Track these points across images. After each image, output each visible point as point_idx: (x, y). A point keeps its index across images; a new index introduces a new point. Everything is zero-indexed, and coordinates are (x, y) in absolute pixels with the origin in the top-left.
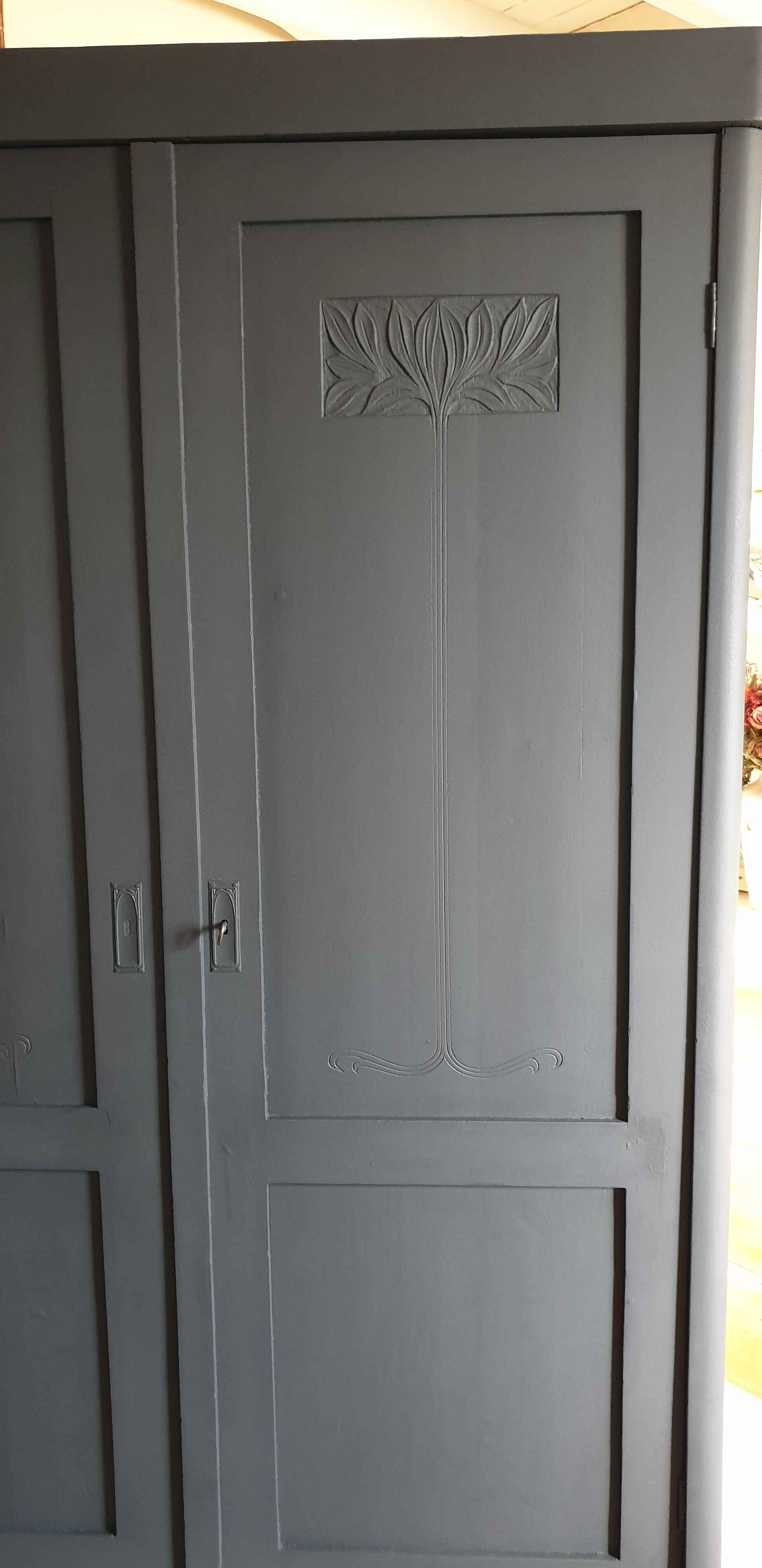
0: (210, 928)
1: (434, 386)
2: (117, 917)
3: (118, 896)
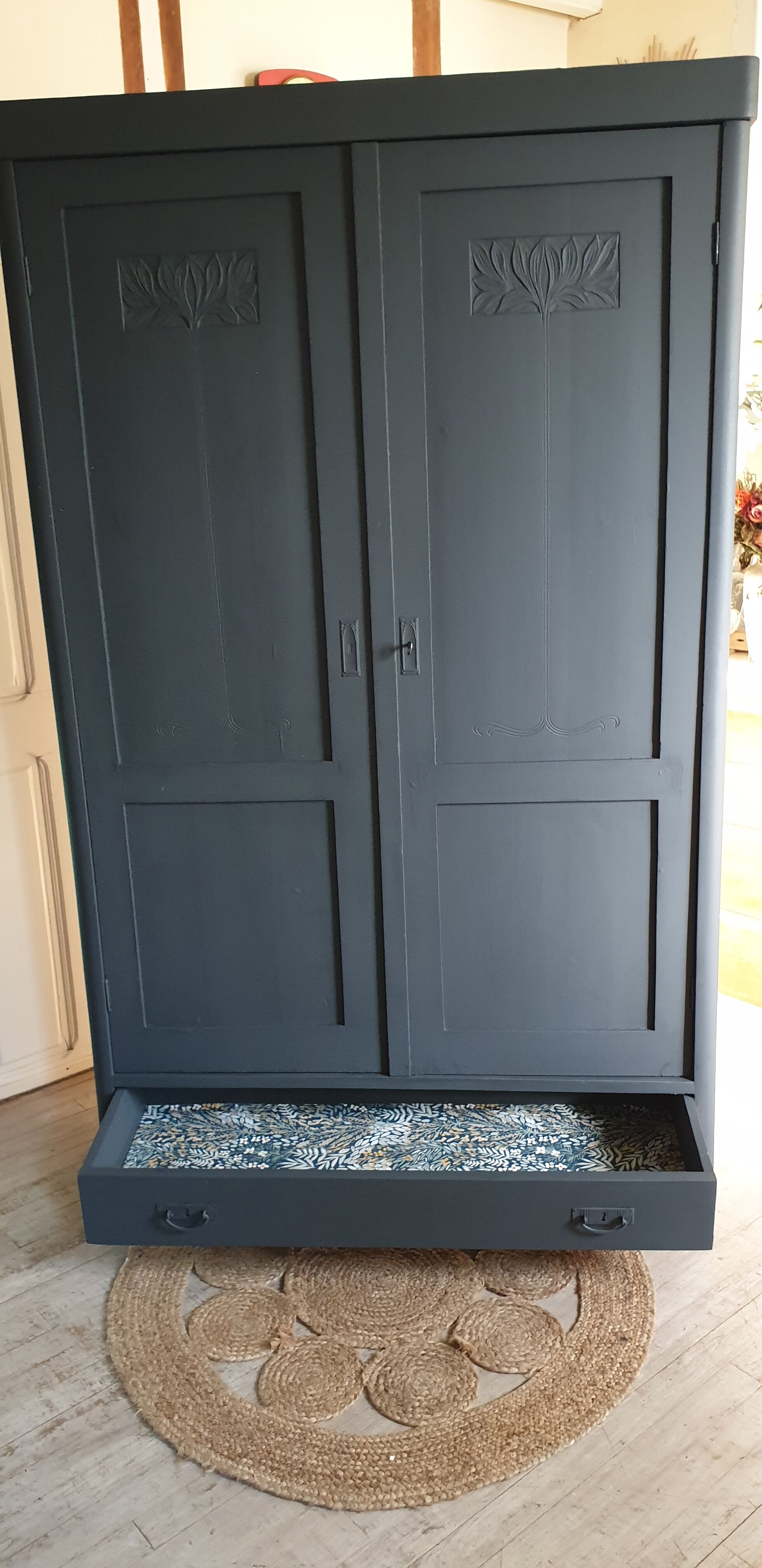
0: (401, 647)
1: (541, 293)
2: (343, 642)
3: (344, 628)
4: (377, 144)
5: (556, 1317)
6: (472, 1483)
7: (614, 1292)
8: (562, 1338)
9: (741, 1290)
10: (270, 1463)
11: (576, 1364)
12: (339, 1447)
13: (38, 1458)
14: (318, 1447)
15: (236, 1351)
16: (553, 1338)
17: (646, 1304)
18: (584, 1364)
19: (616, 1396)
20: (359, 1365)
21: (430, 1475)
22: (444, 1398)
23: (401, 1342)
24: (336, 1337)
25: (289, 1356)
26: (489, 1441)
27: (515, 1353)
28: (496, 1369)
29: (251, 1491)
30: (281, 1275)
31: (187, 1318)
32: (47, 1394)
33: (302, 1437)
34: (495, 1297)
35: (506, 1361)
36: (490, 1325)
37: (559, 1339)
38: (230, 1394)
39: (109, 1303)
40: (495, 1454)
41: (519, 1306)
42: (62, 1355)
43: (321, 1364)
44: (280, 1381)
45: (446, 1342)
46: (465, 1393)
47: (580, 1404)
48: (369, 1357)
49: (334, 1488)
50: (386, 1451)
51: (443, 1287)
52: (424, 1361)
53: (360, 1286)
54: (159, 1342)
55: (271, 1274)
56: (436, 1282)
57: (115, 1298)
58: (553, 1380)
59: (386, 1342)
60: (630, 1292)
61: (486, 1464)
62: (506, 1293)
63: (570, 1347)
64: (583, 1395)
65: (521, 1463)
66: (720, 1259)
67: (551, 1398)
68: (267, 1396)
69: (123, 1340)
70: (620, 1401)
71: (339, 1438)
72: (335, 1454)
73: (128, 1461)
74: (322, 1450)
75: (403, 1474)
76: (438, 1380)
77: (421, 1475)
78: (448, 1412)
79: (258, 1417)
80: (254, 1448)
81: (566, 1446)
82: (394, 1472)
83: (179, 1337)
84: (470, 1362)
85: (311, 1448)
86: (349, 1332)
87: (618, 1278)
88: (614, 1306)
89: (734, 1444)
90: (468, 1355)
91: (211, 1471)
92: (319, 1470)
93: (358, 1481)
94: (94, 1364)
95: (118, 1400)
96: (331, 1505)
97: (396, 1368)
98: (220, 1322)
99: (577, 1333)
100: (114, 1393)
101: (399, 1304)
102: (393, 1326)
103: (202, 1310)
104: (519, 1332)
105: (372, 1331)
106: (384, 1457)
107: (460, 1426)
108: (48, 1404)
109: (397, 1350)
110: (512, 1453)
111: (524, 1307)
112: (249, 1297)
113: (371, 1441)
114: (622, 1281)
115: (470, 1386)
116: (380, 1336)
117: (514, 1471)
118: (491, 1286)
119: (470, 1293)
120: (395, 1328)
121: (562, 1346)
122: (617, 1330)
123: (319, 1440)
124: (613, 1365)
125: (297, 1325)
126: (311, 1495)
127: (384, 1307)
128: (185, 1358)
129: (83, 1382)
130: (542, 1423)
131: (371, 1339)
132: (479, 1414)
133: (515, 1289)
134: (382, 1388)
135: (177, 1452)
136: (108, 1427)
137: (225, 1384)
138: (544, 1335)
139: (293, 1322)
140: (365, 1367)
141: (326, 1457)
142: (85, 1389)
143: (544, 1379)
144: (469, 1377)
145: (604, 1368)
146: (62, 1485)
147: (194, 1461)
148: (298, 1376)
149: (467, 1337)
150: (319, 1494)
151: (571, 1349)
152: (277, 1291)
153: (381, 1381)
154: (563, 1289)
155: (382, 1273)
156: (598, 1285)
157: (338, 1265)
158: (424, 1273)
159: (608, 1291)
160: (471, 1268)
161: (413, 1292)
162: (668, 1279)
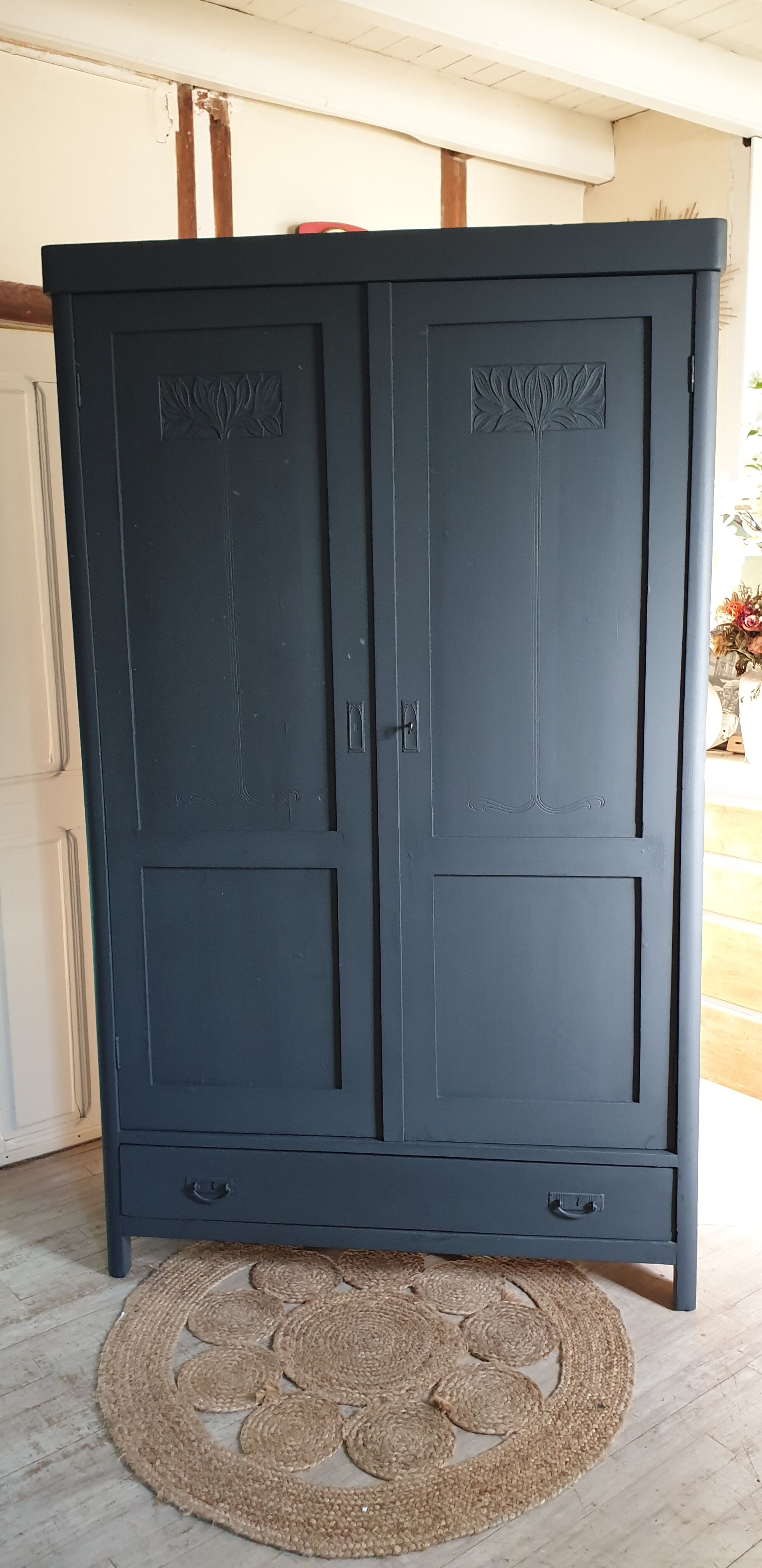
0: (402, 727)
1: (535, 414)
2: (350, 721)
3: (351, 709)
4: (391, 284)
5: (537, 1384)
6: (441, 1535)
7: (595, 1362)
8: (540, 1403)
9: (722, 1365)
10: (246, 1508)
11: (552, 1429)
12: (314, 1497)
13: (22, 1497)
14: (293, 1495)
15: (222, 1403)
16: (532, 1402)
17: (626, 1375)
18: (561, 1428)
19: (589, 1460)
20: (340, 1419)
21: (401, 1526)
22: (421, 1455)
23: (383, 1400)
24: (320, 1392)
25: (273, 1408)
26: (461, 1497)
27: (492, 1415)
28: (474, 1429)
29: (226, 1535)
30: (272, 1333)
31: (176, 1370)
32: (35, 1437)
33: (279, 1485)
34: (478, 1362)
35: (484, 1422)
36: (471, 1388)
37: (538, 1404)
38: (212, 1443)
39: (102, 1354)
40: (466, 1509)
41: (501, 1372)
42: (54, 1402)
43: (303, 1417)
44: (262, 1432)
45: (426, 1402)
46: (441, 1451)
47: (553, 1466)
48: (351, 1413)
49: (306, 1534)
50: (359, 1502)
51: (428, 1350)
52: (404, 1419)
53: (347, 1346)
54: (148, 1391)
55: (261, 1332)
56: (422, 1346)
57: (108, 1349)
58: (529, 1442)
59: (368, 1400)
60: (611, 1363)
61: (456, 1518)
62: (489, 1359)
63: (548, 1412)
64: (557, 1457)
65: (491, 1519)
66: (703, 1335)
67: (525, 1459)
68: (248, 1445)
69: (112, 1389)
70: (593, 1465)
71: (315, 1487)
72: (310, 1504)
73: (110, 1502)
74: (298, 1499)
75: (375, 1525)
76: (417, 1438)
77: (392, 1526)
78: (423, 1468)
79: (238, 1465)
80: (232, 1494)
81: (536, 1505)
82: (366, 1523)
83: (168, 1388)
84: (449, 1422)
85: (286, 1496)
86: (333, 1389)
87: (600, 1349)
88: (594, 1375)
89: (703, 1510)
90: (446, 1414)
91: (188, 1514)
92: (293, 1517)
93: (330, 1530)
94: (84, 1410)
95: (103, 1445)
96: (302, 1551)
97: (376, 1425)
98: (209, 1375)
99: (556, 1399)
100: (100, 1438)
101: (384, 1365)
102: (376, 1385)
103: (192, 1363)
104: (499, 1396)
105: (356, 1389)
106: (357, 1508)
107: (434, 1482)
108: (36, 1446)
109: (379, 1407)
110: (482, 1509)
111: (506, 1373)
112: (238, 1353)
113: (346, 1492)
114: (604, 1352)
115: (447, 1445)
116: (363, 1394)
117: (483, 1526)
118: (475, 1351)
119: (454, 1358)
120: (378, 1387)
121: (540, 1410)
122: (595, 1398)
123: (295, 1489)
124: (589, 1431)
125: (283, 1381)
126: (283, 1540)
127: (369, 1367)
128: (171, 1408)
129: (72, 1427)
130: (514, 1482)
131: (354, 1396)
132: (454, 1471)
133: (498, 1355)
134: (361, 1442)
135: (156, 1495)
136: (92, 1471)
137: (208, 1433)
138: (523, 1399)
139: (280, 1378)
140: (346, 1422)
141: (300, 1505)
142: (72, 1434)
143: (520, 1441)
144: (447, 1436)
145: (580, 1433)
146: (43, 1523)
147: (173, 1504)
148: (280, 1427)
149: (448, 1397)
150: (291, 1540)
151: (548, 1414)
152: (267, 1349)
153: (361, 1436)
154: (545, 1358)
155: (369, 1335)
156: (580, 1355)
157: (327, 1326)
158: (411, 1337)
159: (590, 1361)
160: (457, 1334)
161: (398, 1354)
162: (650, 1352)
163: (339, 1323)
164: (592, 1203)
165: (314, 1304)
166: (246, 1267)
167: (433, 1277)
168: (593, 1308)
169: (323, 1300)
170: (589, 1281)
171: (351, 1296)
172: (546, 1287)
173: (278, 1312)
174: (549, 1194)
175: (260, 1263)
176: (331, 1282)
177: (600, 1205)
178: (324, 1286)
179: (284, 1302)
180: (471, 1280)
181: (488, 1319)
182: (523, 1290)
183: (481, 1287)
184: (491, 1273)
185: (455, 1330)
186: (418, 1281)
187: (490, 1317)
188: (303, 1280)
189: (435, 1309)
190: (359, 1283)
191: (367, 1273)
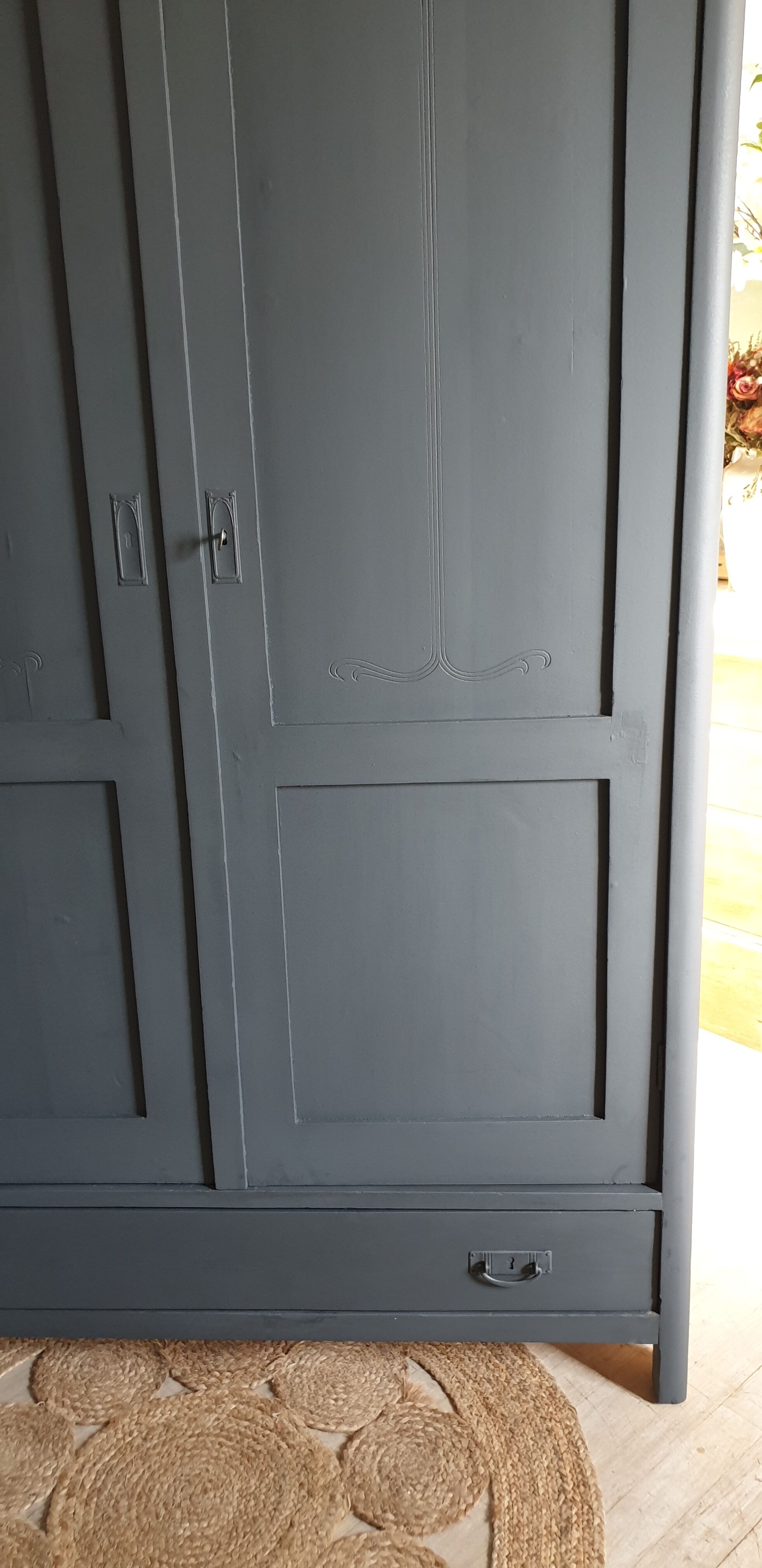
0: (210, 538)
2: (118, 530)
3: (118, 507)
7: (545, 1518)
9: (734, 1511)
17: (592, 1544)
30: (49, 1492)
34: (364, 1527)
41: (399, 1550)
51: (288, 1512)
53: (163, 1512)
55: (32, 1492)
56: (279, 1503)
60: (567, 1519)
62: (381, 1524)
66: (701, 1450)
87: (550, 1490)
88: (544, 1547)
101: (219, 1548)
111: (408, 1553)
114: (556, 1496)
118: (361, 1509)
119: (328, 1525)
127: (194, 1556)
133: (395, 1515)
154: (468, 1513)
155: (200, 1487)
156: (520, 1505)
157: (136, 1472)
158: (263, 1485)
159: (535, 1517)
160: (334, 1474)
161: (241, 1525)
162: (625, 1490)
163: (155, 1463)
164: (534, 1264)
165: (120, 1426)
166: (27, 1358)
167: (302, 1362)
168: (537, 1409)
169: (136, 1417)
170: (529, 1355)
171: (179, 1406)
172: (467, 1372)
173: (64, 1447)
174: (469, 1254)
175: (48, 1349)
176: (152, 1380)
177: (546, 1267)
178: (141, 1388)
179: (77, 1424)
180: (358, 1364)
181: (382, 1439)
182: (434, 1377)
183: (373, 1377)
184: (387, 1348)
185: (332, 1467)
186: (280, 1371)
187: (385, 1435)
188: (110, 1379)
189: (304, 1425)
190: (192, 1379)
191: (205, 1359)
